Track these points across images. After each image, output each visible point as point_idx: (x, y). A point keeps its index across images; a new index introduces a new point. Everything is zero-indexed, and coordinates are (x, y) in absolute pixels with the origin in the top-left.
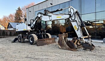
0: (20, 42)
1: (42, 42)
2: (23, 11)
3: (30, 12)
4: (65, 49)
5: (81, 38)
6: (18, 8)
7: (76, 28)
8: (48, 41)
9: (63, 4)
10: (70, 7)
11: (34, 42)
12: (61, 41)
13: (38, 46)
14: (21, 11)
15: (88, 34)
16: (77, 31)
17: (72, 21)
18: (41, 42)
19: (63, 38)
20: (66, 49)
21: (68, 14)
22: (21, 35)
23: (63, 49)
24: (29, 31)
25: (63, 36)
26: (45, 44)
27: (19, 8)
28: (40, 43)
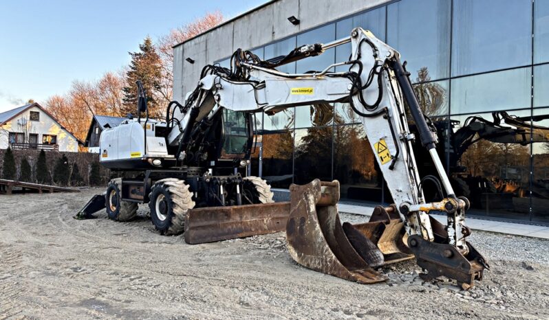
0: (114, 217)
1: (212, 222)
2: (163, 58)
3: (192, 62)
4: (316, 270)
5: (412, 208)
6: (142, 43)
7: (383, 154)
8: (249, 219)
10: (356, 37)
11: (175, 221)
12: (303, 220)
13: (188, 242)
14: (155, 58)
15: (450, 191)
16: (392, 168)
17: (366, 112)
18: (205, 223)
19: (313, 208)
21: (345, 76)
22: (119, 181)
23: (308, 268)
24: (157, 162)
25: (311, 197)
26: (232, 235)
27: (148, 42)
28: (203, 227)
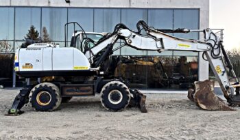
7: (219, 71)
9: (105, 10)
10: (208, 31)
16: (223, 75)
20: (218, 110)
